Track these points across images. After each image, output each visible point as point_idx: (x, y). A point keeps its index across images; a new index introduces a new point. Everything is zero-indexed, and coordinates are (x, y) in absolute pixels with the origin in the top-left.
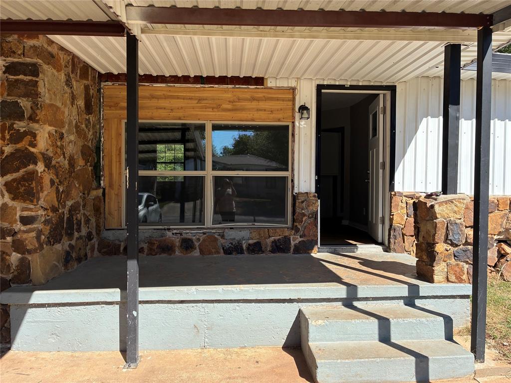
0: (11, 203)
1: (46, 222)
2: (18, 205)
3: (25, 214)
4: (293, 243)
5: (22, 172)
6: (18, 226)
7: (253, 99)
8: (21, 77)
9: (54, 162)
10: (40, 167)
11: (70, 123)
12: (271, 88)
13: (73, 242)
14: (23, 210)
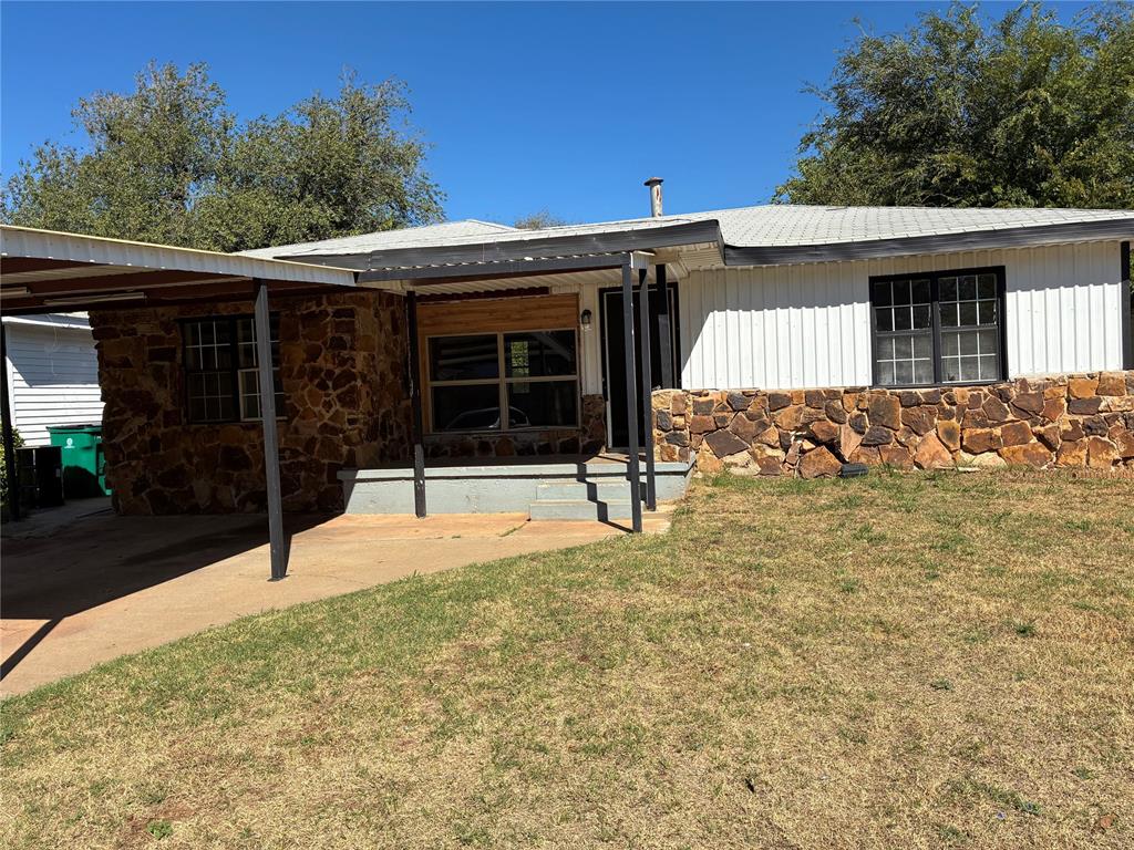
0: (341, 410)
1: (365, 424)
2: (346, 411)
3: (351, 417)
4: (581, 444)
5: (347, 386)
6: (347, 426)
7: (539, 307)
8: (343, 319)
9: (368, 378)
10: (359, 383)
11: (380, 345)
12: (556, 296)
13: (387, 443)
14: (349, 414)
